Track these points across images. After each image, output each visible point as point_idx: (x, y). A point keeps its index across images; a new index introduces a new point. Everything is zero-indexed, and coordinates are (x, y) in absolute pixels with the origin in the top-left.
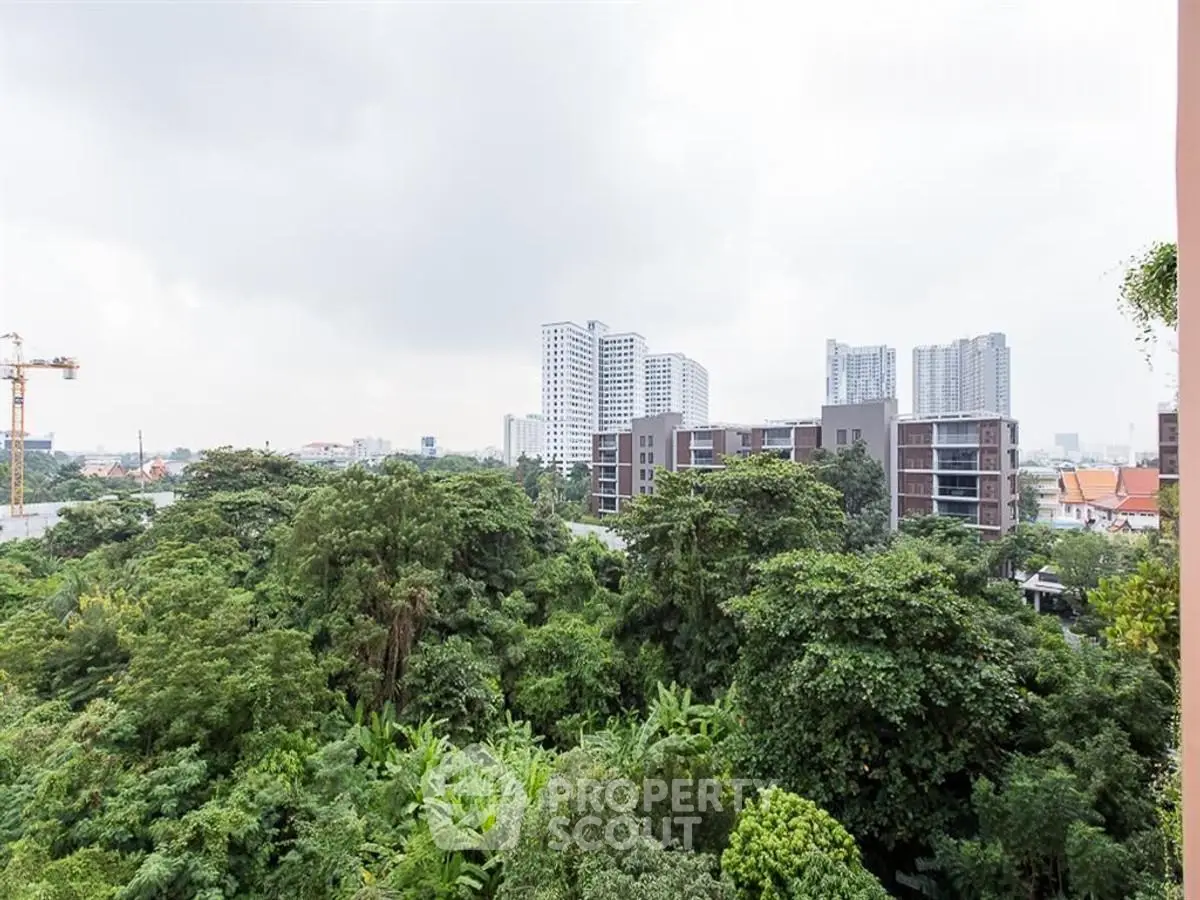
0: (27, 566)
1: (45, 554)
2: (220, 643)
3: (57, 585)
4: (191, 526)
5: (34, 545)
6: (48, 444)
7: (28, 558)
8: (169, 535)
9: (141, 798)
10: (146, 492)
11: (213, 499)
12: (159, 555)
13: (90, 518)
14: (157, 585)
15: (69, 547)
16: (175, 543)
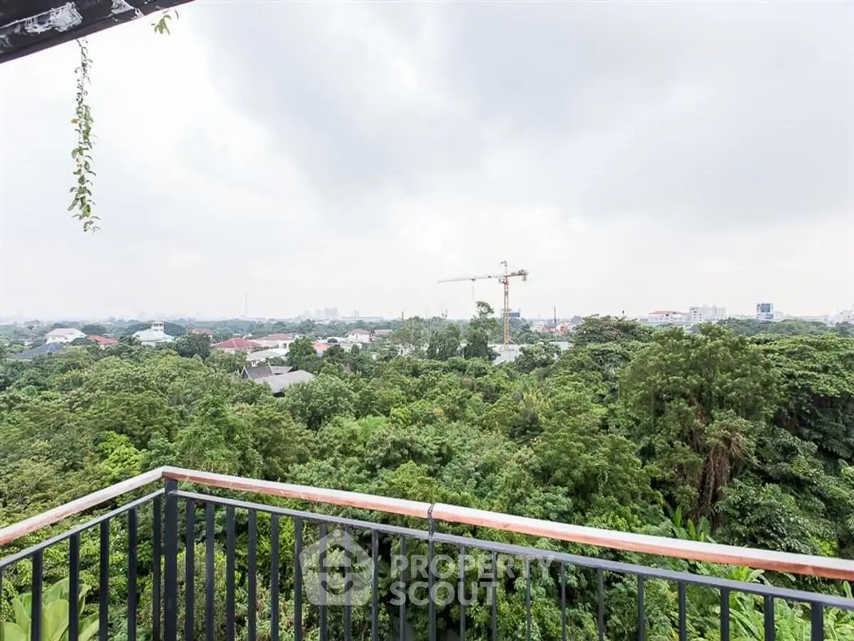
0: (508, 375)
1: (515, 370)
2: (581, 433)
3: (518, 385)
4: (576, 362)
5: (511, 365)
6: (518, 315)
7: (508, 371)
8: (564, 366)
9: (541, 505)
10: (558, 341)
11: (588, 347)
12: (559, 377)
13: (531, 354)
14: (557, 394)
15: (524, 368)
16: (567, 371)
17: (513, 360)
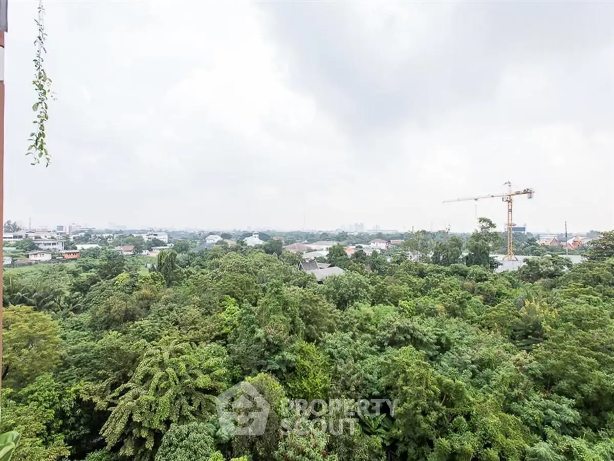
0: (510, 282)
1: (518, 278)
3: (520, 293)
4: (590, 276)
5: (514, 273)
6: (524, 229)
7: (510, 279)
8: (576, 279)
9: (541, 410)
10: (569, 254)
11: (606, 262)
12: (569, 290)
13: (537, 265)
14: (566, 305)
15: (528, 277)
16: (579, 284)
17: (516, 269)
